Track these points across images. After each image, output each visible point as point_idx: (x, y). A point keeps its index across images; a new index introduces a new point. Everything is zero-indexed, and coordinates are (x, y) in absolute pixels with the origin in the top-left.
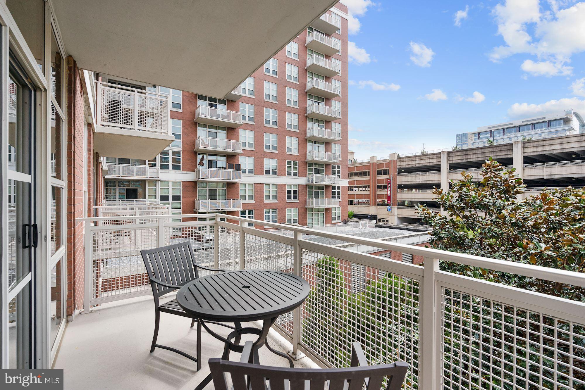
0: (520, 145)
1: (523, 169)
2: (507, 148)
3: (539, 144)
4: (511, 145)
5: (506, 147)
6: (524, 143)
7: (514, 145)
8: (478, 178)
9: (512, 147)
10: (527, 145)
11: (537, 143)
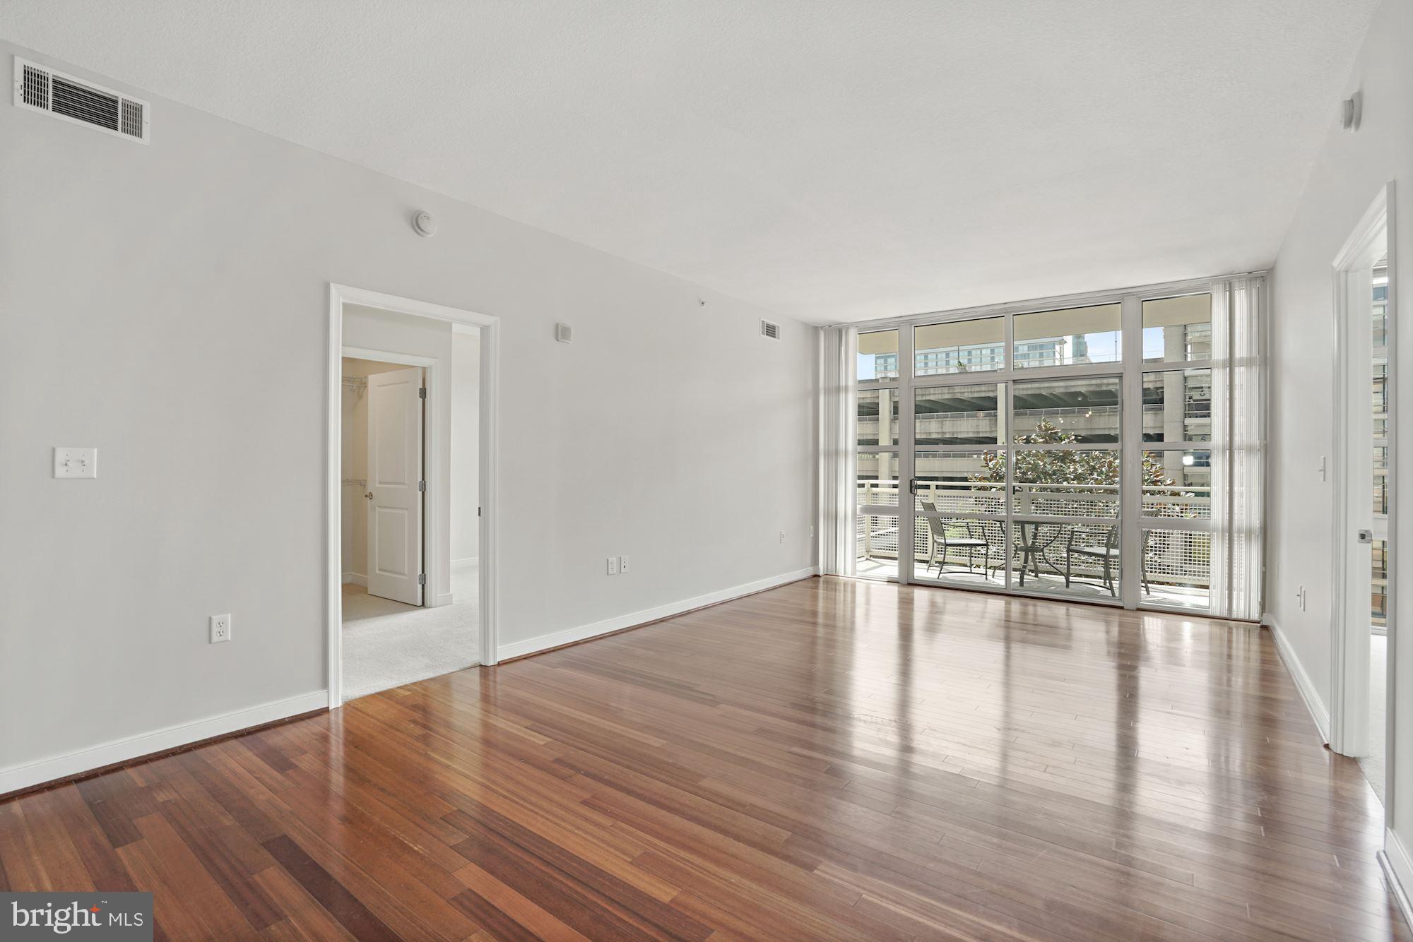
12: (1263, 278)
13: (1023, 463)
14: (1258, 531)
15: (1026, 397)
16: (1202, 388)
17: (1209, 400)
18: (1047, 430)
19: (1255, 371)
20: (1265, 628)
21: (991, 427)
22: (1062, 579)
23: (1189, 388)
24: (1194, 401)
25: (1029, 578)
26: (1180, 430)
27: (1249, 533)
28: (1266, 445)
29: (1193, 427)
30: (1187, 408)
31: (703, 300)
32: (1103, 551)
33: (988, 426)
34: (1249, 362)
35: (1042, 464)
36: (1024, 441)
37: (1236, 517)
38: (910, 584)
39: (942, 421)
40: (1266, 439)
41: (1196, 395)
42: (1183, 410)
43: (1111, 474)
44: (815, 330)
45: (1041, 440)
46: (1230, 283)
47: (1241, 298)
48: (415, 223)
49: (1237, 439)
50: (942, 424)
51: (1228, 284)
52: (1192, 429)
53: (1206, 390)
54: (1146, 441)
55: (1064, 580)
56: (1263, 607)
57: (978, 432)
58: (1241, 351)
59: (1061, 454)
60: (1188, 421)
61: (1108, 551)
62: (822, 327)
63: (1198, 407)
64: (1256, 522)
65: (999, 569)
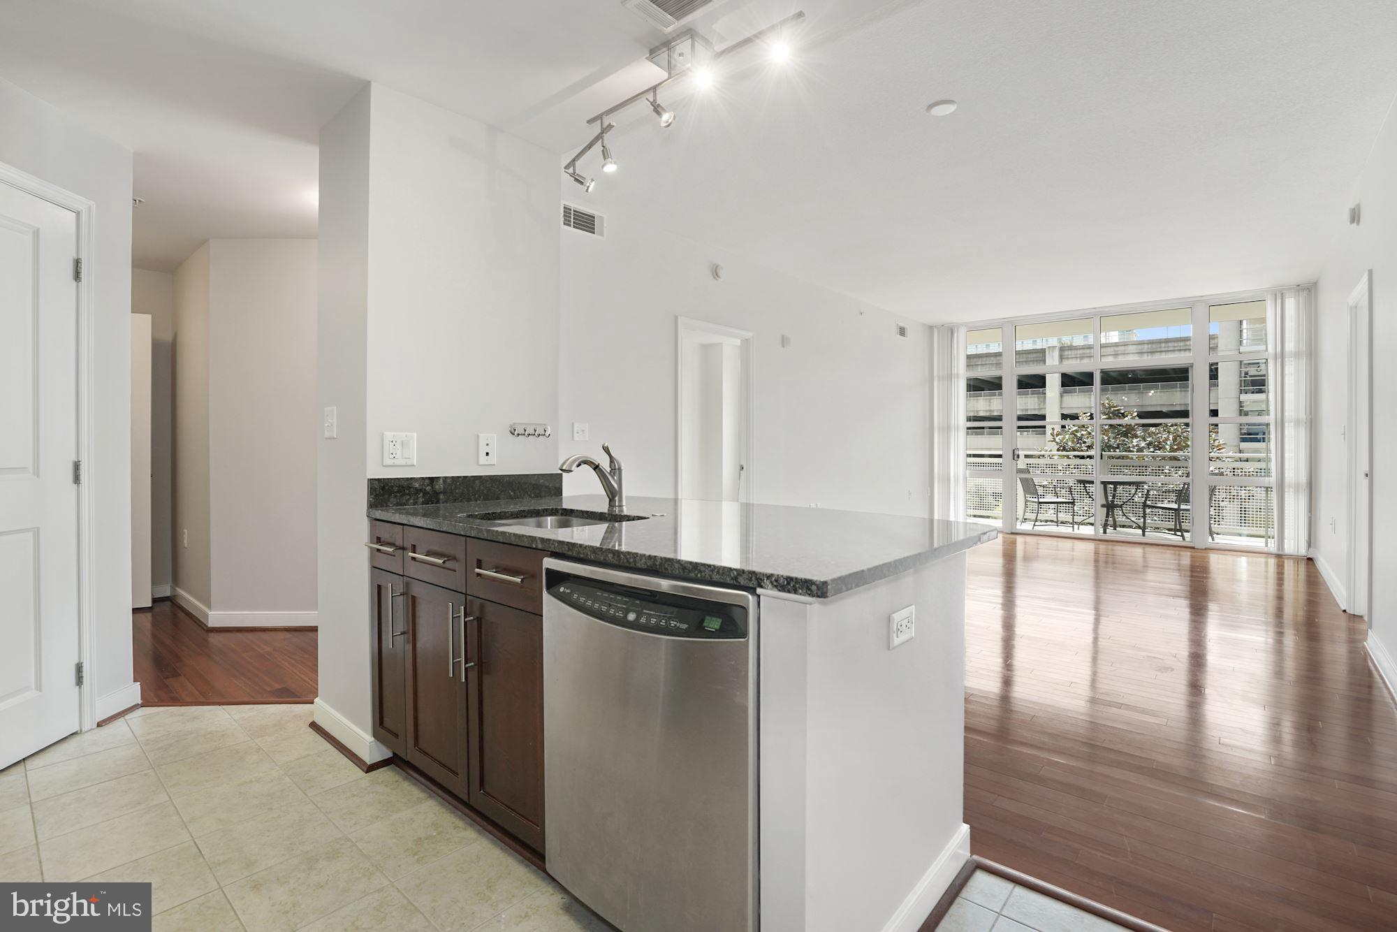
0: (1056, 353)
1: (1062, 396)
2: (1036, 357)
3: (1084, 354)
4: (1043, 351)
5: (1035, 355)
6: (1062, 349)
7: (1047, 353)
8: (990, 411)
9: (1045, 356)
10: (1066, 353)
11: (1081, 351)
12: (1309, 290)
13: (1088, 437)
14: (1305, 486)
15: (1075, 375)
16: (1259, 363)
17: (1264, 376)
18: (1110, 408)
19: (1303, 362)
20: (1310, 559)
21: (1039, 405)
22: (1140, 531)
23: (1245, 364)
24: (1251, 376)
25: (1110, 530)
26: (1236, 406)
27: (1297, 488)
28: (1311, 419)
29: (1248, 403)
30: (1243, 385)
31: (862, 311)
32: (1176, 506)
33: (1037, 404)
34: (1297, 355)
35: (1106, 438)
36: (1089, 418)
37: (1286, 475)
38: (1012, 533)
39: (990, 400)
40: (1311, 414)
41: (1252, 371)
42: (1238, 386)
43: (1175, 447)
44: (931, 328)
45: (1105, 417)
46: (1282, 294)
47: (1290, 303)
48: (715, 274)
49: (1287, 414)
50: (990, 402)
51: (1279, 294)
52: (1247, 405)
53: (1263, 367)
54: (1212, 416)
55: (1141, 532)
56: (1309, 545)
57: (1027, 410)
58: (1290, 346)
59: (1124, 429)
60: (1244, 397)
61: (1179, 506)
62: (935, 326)
63: (1254, 383)
64: (1303, 479)
65: (1082, 524)
